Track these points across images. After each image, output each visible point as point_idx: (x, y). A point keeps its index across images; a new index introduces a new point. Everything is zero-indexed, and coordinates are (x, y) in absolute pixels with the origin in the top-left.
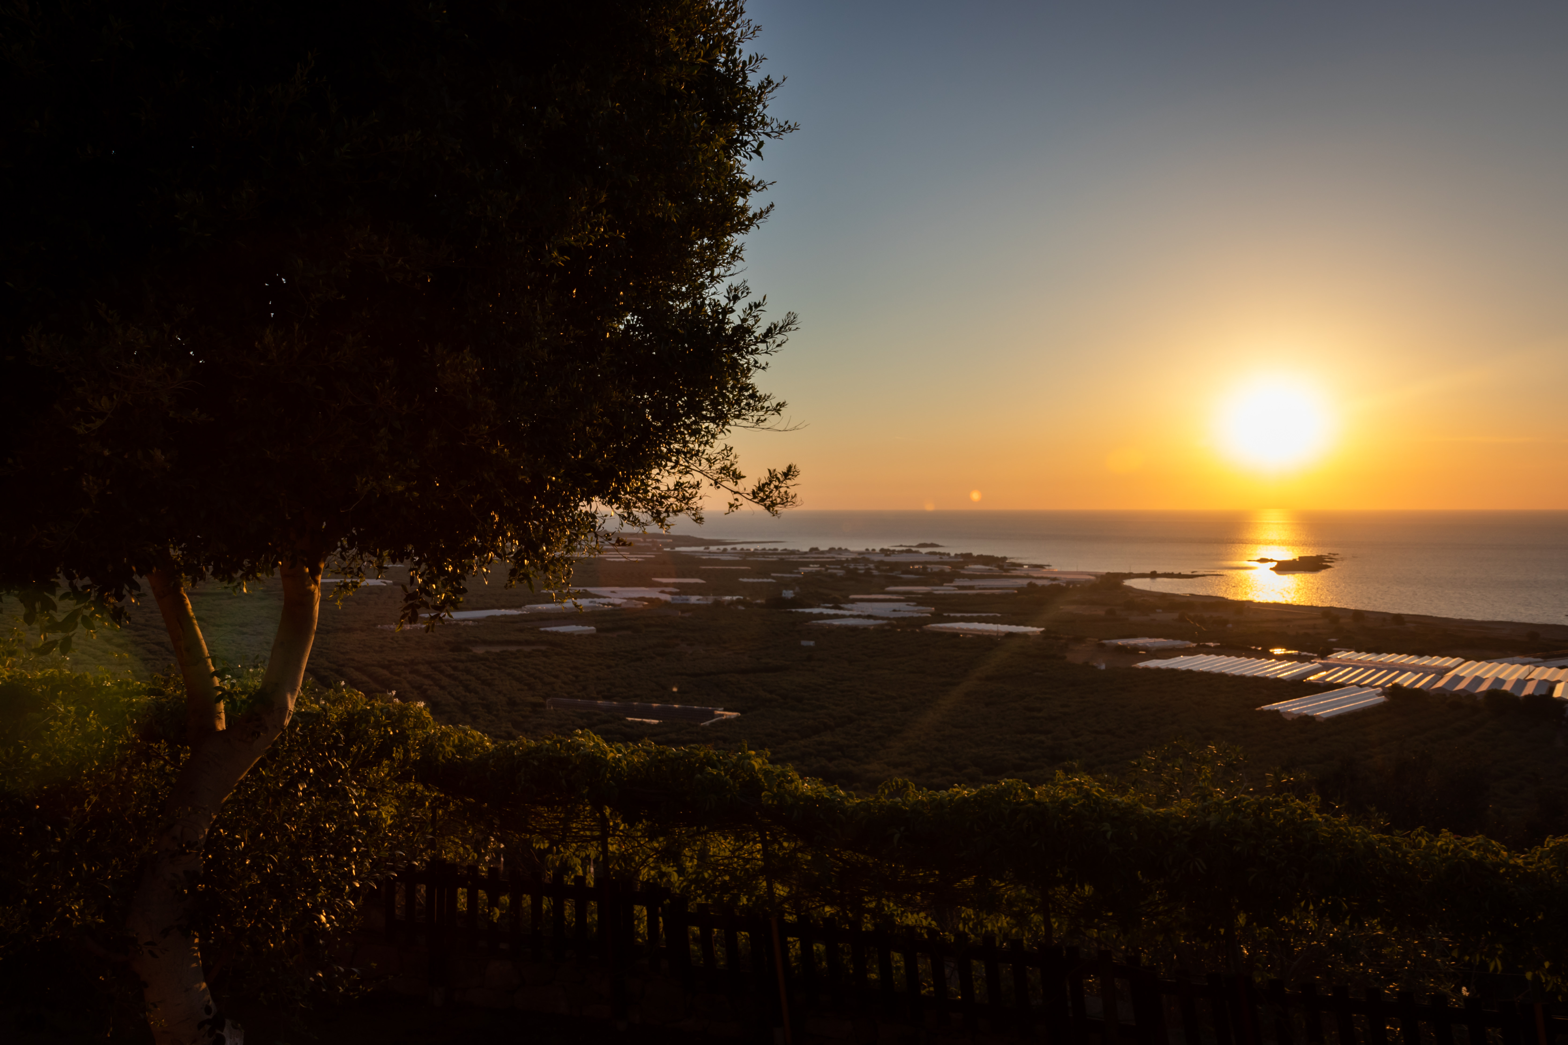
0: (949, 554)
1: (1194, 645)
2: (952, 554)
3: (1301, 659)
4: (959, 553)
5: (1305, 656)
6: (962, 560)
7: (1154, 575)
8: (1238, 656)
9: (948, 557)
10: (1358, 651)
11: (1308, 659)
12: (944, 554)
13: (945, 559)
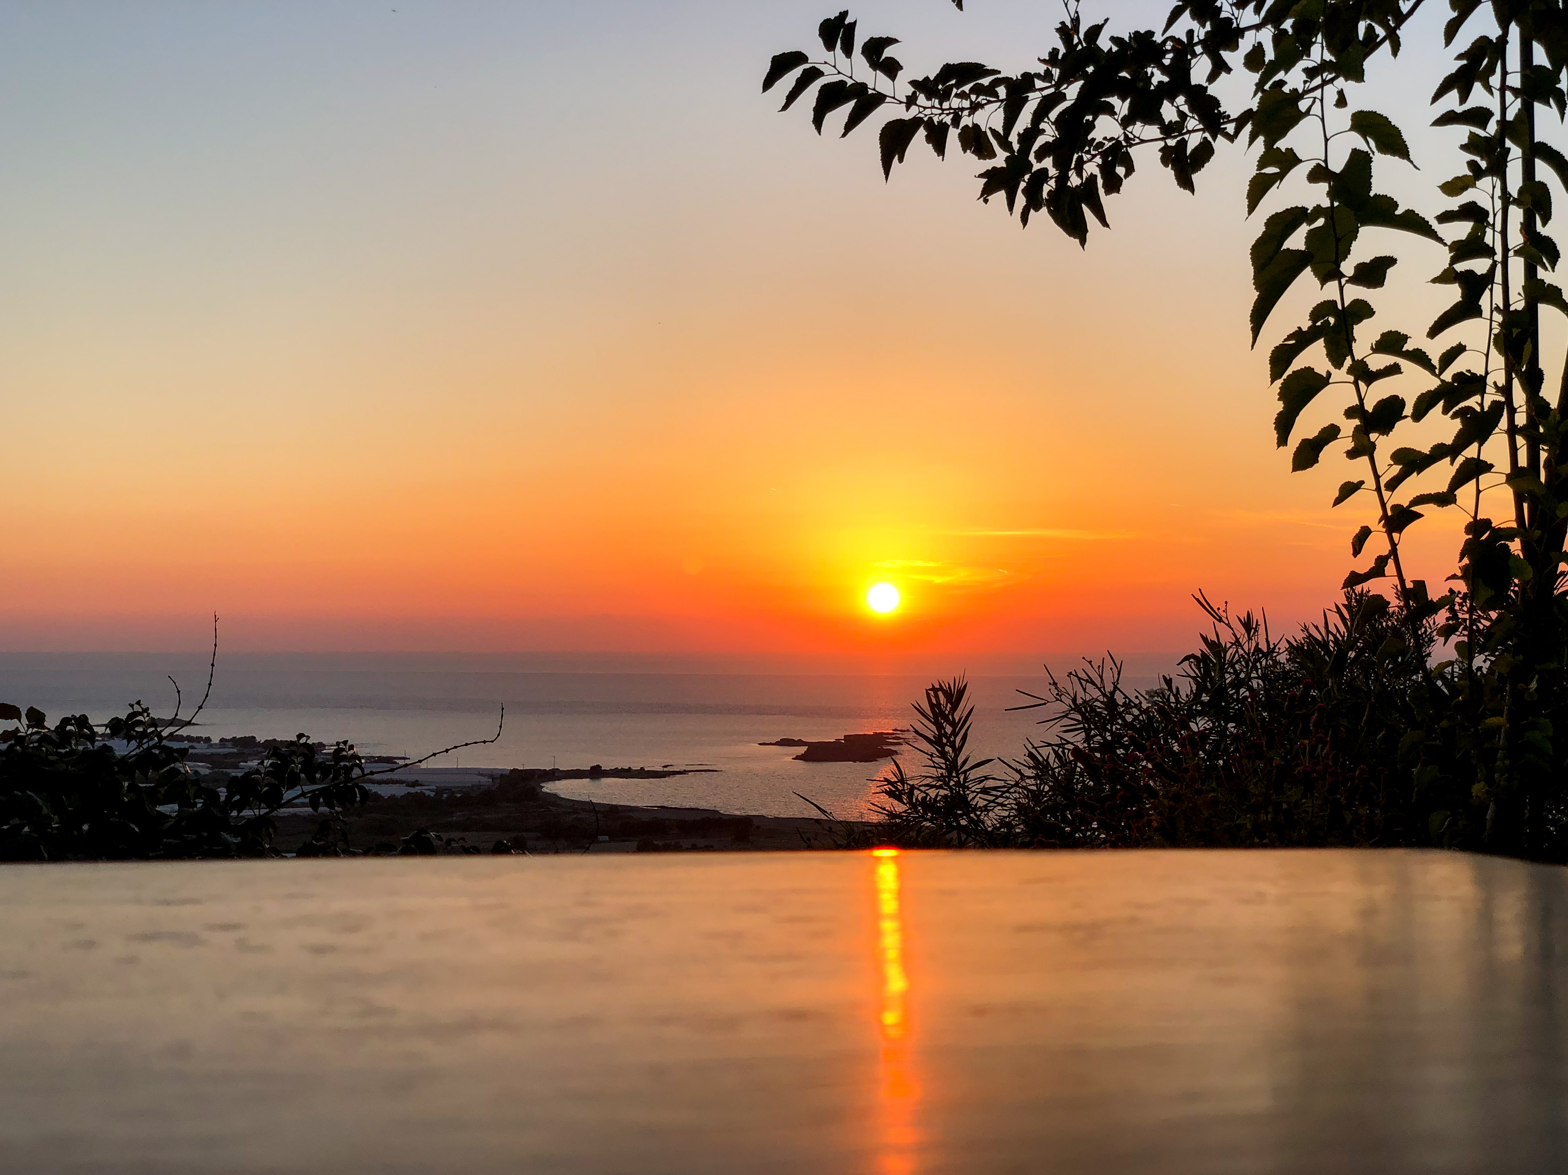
0: (208, 740)
2: (215, 740)
4: (229, 737)
6: (235, 750)
7: (596, 773)
9: (206, 745)
12: (198, 739)
13: (201, 749)
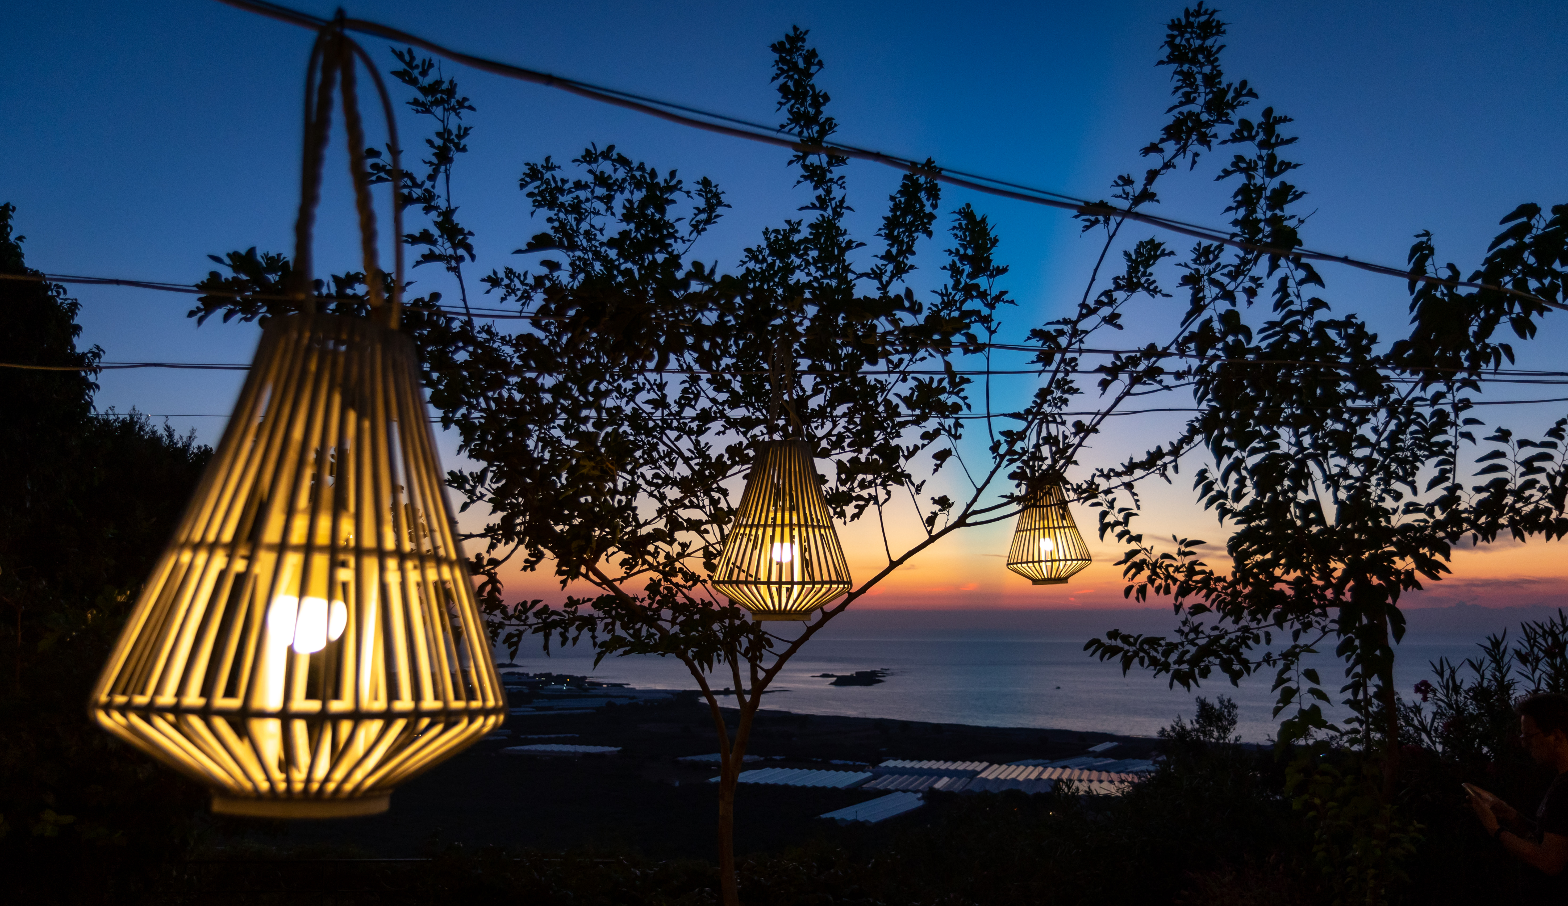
0: (528, 674)
1: (762, 759)
2: (532, 674)
3: (856, 769)
4: (538, 672)
5: (859, 765)
6: (541, 680)
7: (727, 692)
8: (801, 769)
9: (526, 677)
10: (904, 760)
11: (862, 769)
